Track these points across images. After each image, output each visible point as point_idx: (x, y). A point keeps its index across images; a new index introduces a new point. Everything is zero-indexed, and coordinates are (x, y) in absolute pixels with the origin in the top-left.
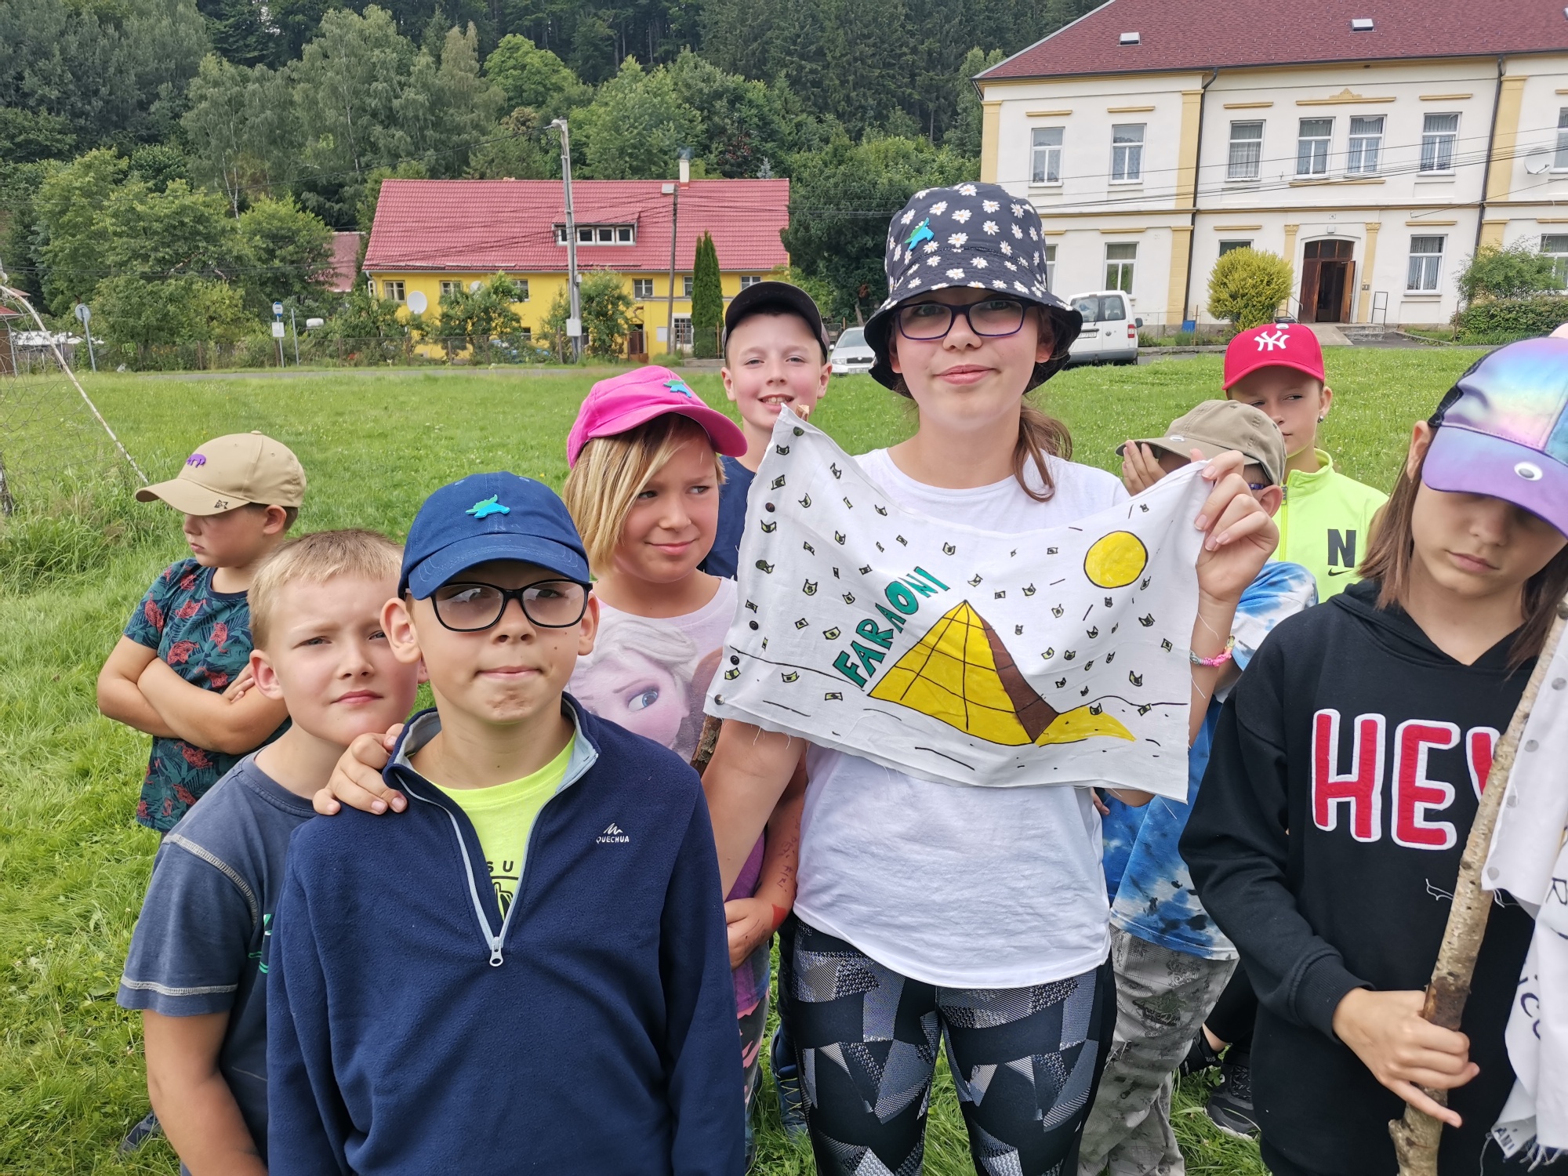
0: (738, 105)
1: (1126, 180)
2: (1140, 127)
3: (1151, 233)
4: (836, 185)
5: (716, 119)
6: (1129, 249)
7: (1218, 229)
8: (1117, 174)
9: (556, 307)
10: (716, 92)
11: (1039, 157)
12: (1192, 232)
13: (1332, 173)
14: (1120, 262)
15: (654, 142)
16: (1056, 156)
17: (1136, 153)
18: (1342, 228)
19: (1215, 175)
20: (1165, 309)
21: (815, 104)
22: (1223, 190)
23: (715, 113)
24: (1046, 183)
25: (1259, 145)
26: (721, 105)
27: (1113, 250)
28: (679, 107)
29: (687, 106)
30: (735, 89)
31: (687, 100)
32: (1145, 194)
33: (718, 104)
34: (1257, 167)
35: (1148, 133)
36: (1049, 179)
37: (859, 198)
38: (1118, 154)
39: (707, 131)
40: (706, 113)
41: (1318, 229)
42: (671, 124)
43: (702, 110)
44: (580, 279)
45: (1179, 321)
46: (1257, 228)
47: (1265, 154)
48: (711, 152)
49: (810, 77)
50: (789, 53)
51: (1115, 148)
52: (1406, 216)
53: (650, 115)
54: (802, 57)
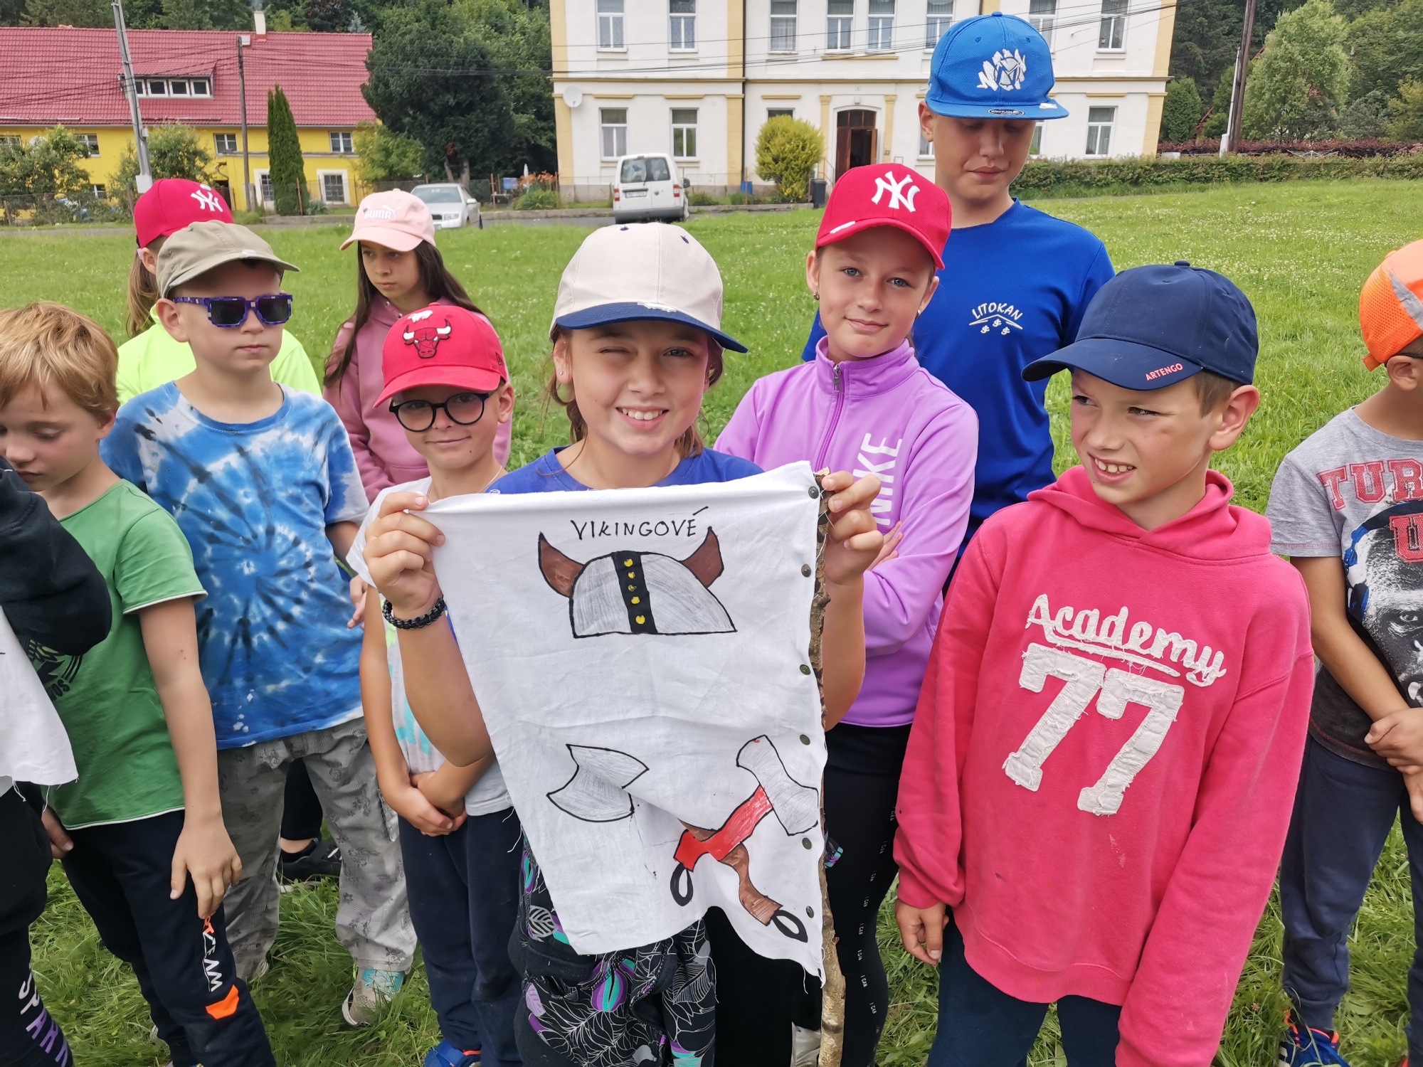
1: (683, 49)
3: (708, 100)
4: (412, 42)
6: (690, 115)
7: (765, 98)
8: (675, 42)
9: (126, 162)
12: (743, 100)
13: (856, 48)
14: (684, 127)
16: (619, 23)
17: (690, 24)
18: (867, 99)
19: (759, 46)
20: (725, 170)
22: (768, 61)
24: (612, 49)
25: (794, 20)
27: (678, 115)
32: (702, 62)
34: (794, 41)
35: (700, 5)
36: (615, 45)
37: (436, 56)
38: (675, 24)
41: (847, 100)
44: (146, 133)
45: (738, 182)
46: (797, 98)
47: (801, 28)
51: (671, 17)
52: (916, 89)
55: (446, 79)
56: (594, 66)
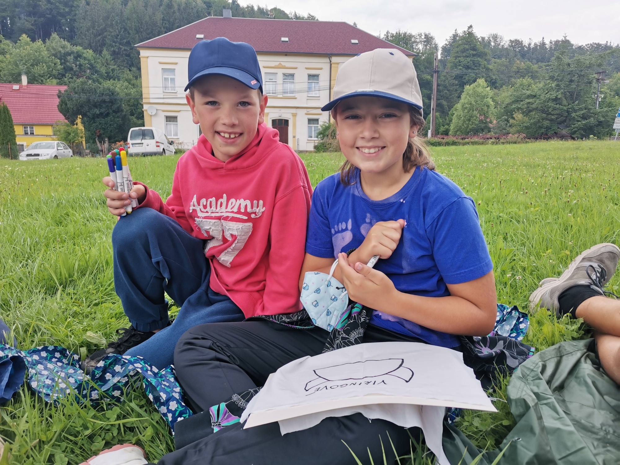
0: (79, 59)
5: (68, 64)
10: (68, 52)
11: (166, 80)
15: (35, 71)
18: (285, 115)
21: (127, 63)
23: (67, 61)
26: (70, 58)
28: (49, 57)
29: (53, 57)
30: (77, 52)
31: (53, 55)
33: (69, 58)
39: (64, 68)
40: (63, 61)
41: (277, 115)
42: (44, 64)
43: (60, 59)
48: (66, 78)
49: (124, 52)
50: (114, 42)
52: (305, 111)
53: (33, 60)
54: (120, 44)
55: (95, 102)
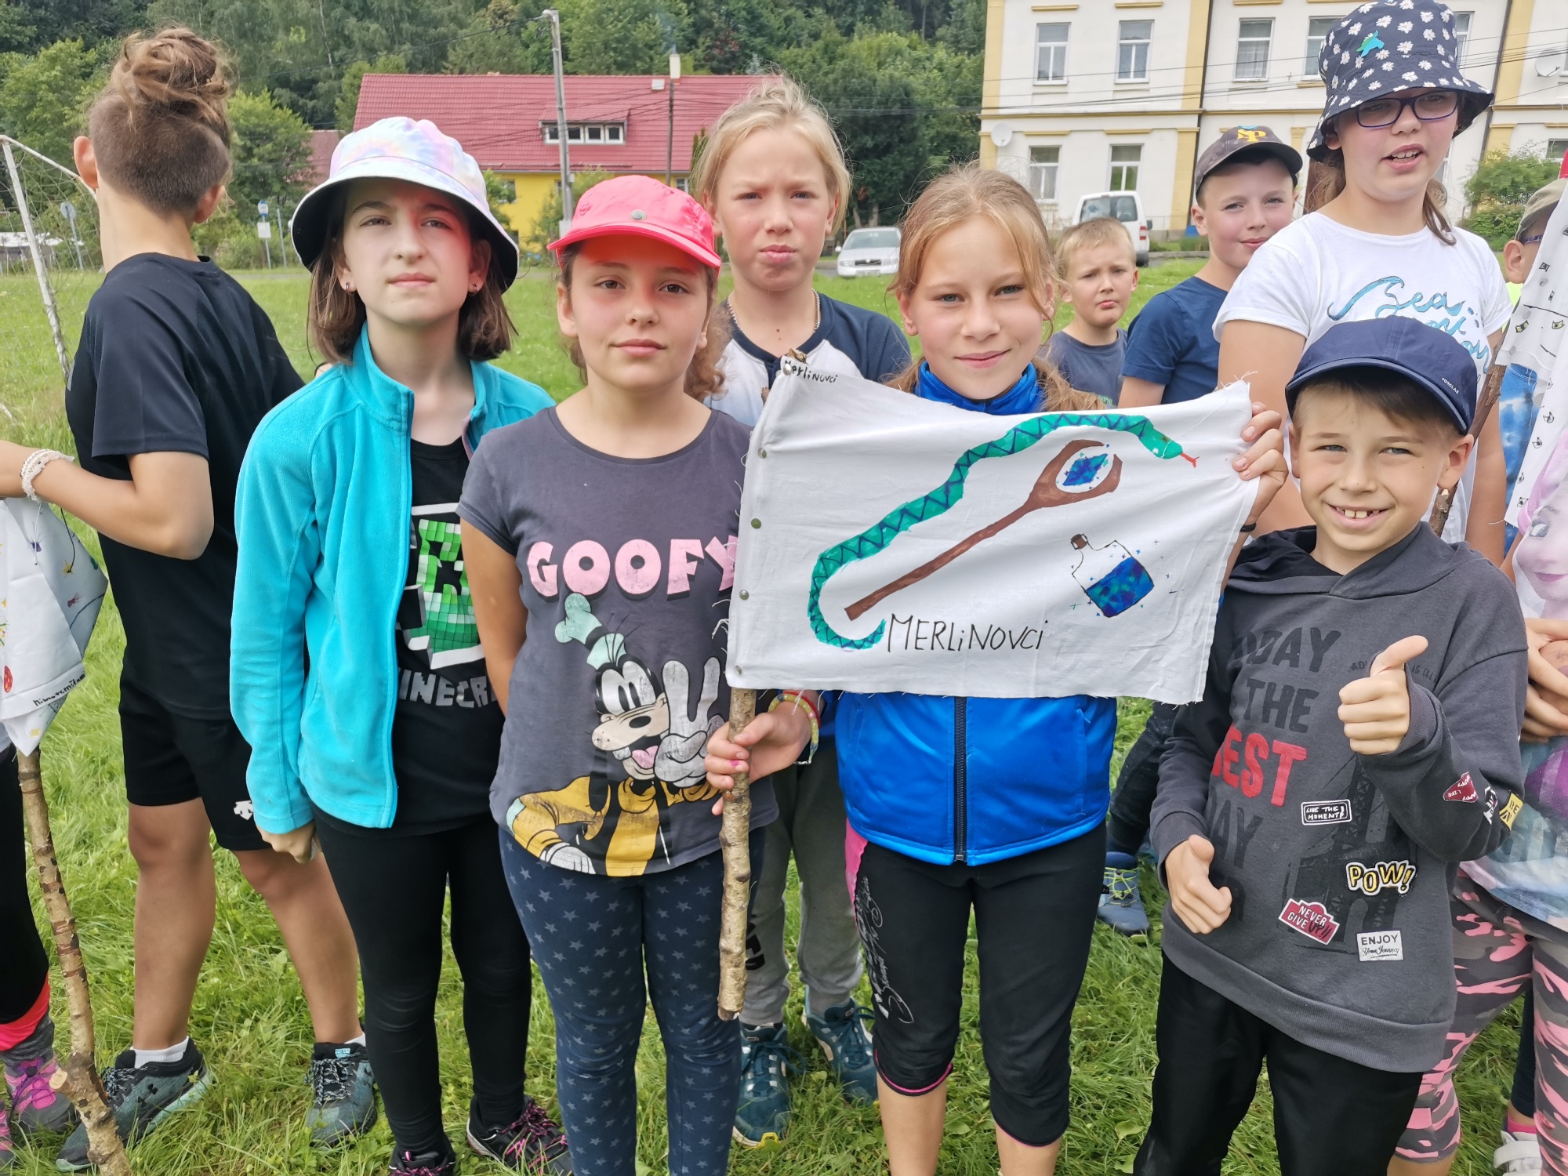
1: (1132, 79)
2: (1148, 24)
3: (1156, 135)
4: (835, 81)
5: (703, 12)
6: (1135, 151)
8: (1123, 72)
9: (546, 208)
11: (1044, 53)
12: (1198, 134)
14: (1124, 165)
15: (639, 36)
16: (1061, 53)
17: (1143, 50)
19: (1222, 72)
20: (1168, 212)
22: (1231, 90)
24: (1051, 82)
25: (1267, 43)
27: (1117, 152)
32: (1152, 93)
34: (1265, 66)
35: (1156, 30)
36: (1055, 77)
37: (859, 95)
38: (1124, 51)
39: (694, 25)
40: (692, 5)
42: (657, 17)
44: (572, 178)
45: (1183, 226)
47: (1274, 53)
48: (697, 47)
51: (1121, 45)
55: (866, 120)
56: (1028, 101)
